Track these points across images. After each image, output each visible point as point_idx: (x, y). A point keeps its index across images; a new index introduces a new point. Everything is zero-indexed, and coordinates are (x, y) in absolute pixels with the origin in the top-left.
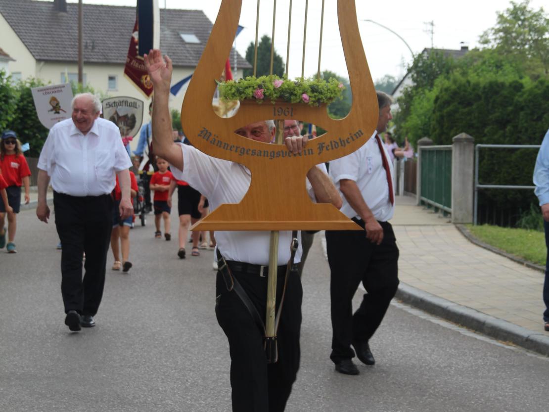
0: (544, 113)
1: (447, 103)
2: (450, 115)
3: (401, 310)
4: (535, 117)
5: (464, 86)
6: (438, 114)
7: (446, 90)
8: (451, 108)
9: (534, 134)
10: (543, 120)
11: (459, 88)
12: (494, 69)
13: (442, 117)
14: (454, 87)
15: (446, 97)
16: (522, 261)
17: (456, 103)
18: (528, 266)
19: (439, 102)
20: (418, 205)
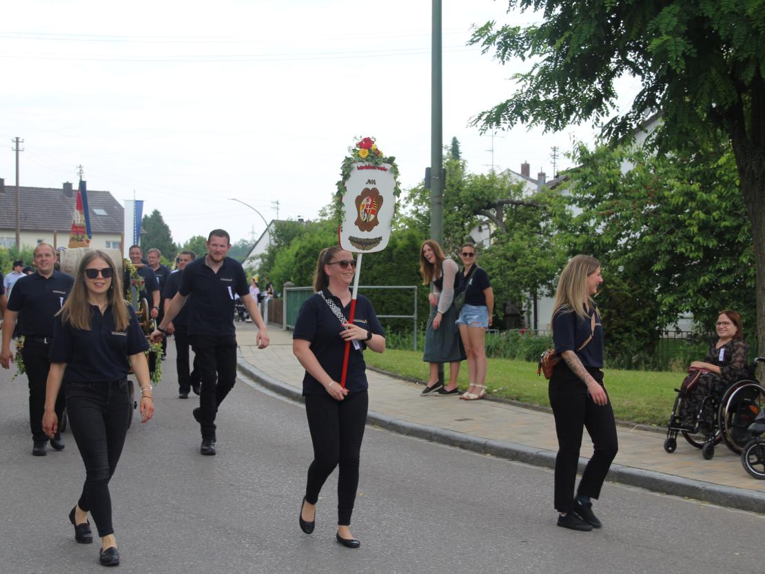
0: (373, 264)
1: (305, 257)
2: (306, 265)
3: (292, 405)
4: (367, 267)
5: (317, 244)
6: (298, 265)
7: (304, 248)
8: (308, 260)
9: (367, 279)
10: (373, 269)
11: (313, 246)
12: (333, 234)
13: (301, 267)
14: (309, 246)
15: (304, 252)
16: (373, 368)
17: (311, 257)
18: (378, 372)
19: (299, 256)
20: (285, 331)
